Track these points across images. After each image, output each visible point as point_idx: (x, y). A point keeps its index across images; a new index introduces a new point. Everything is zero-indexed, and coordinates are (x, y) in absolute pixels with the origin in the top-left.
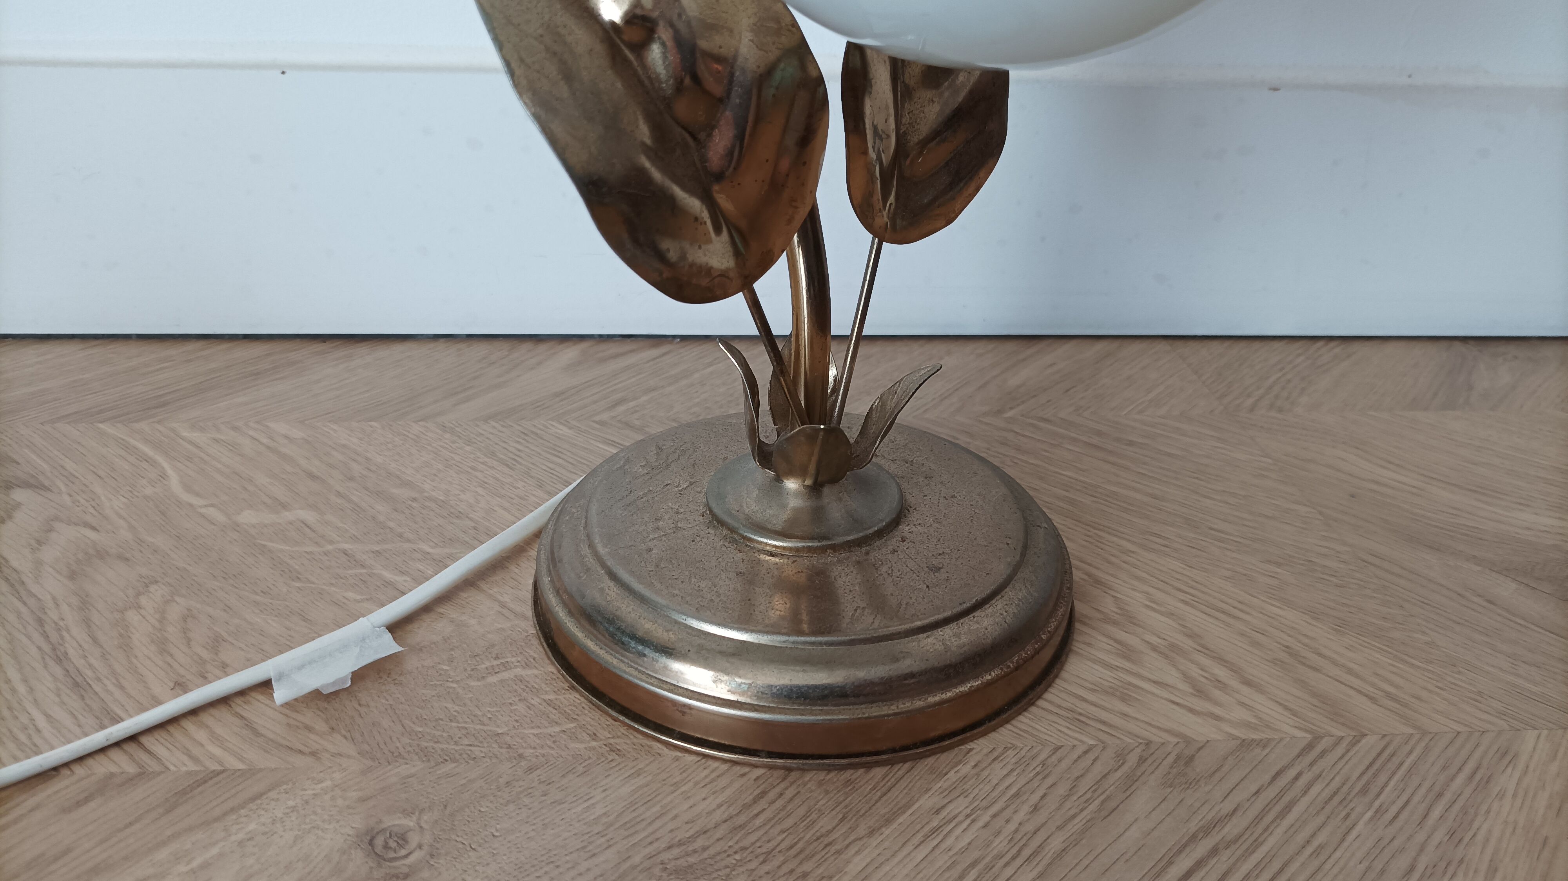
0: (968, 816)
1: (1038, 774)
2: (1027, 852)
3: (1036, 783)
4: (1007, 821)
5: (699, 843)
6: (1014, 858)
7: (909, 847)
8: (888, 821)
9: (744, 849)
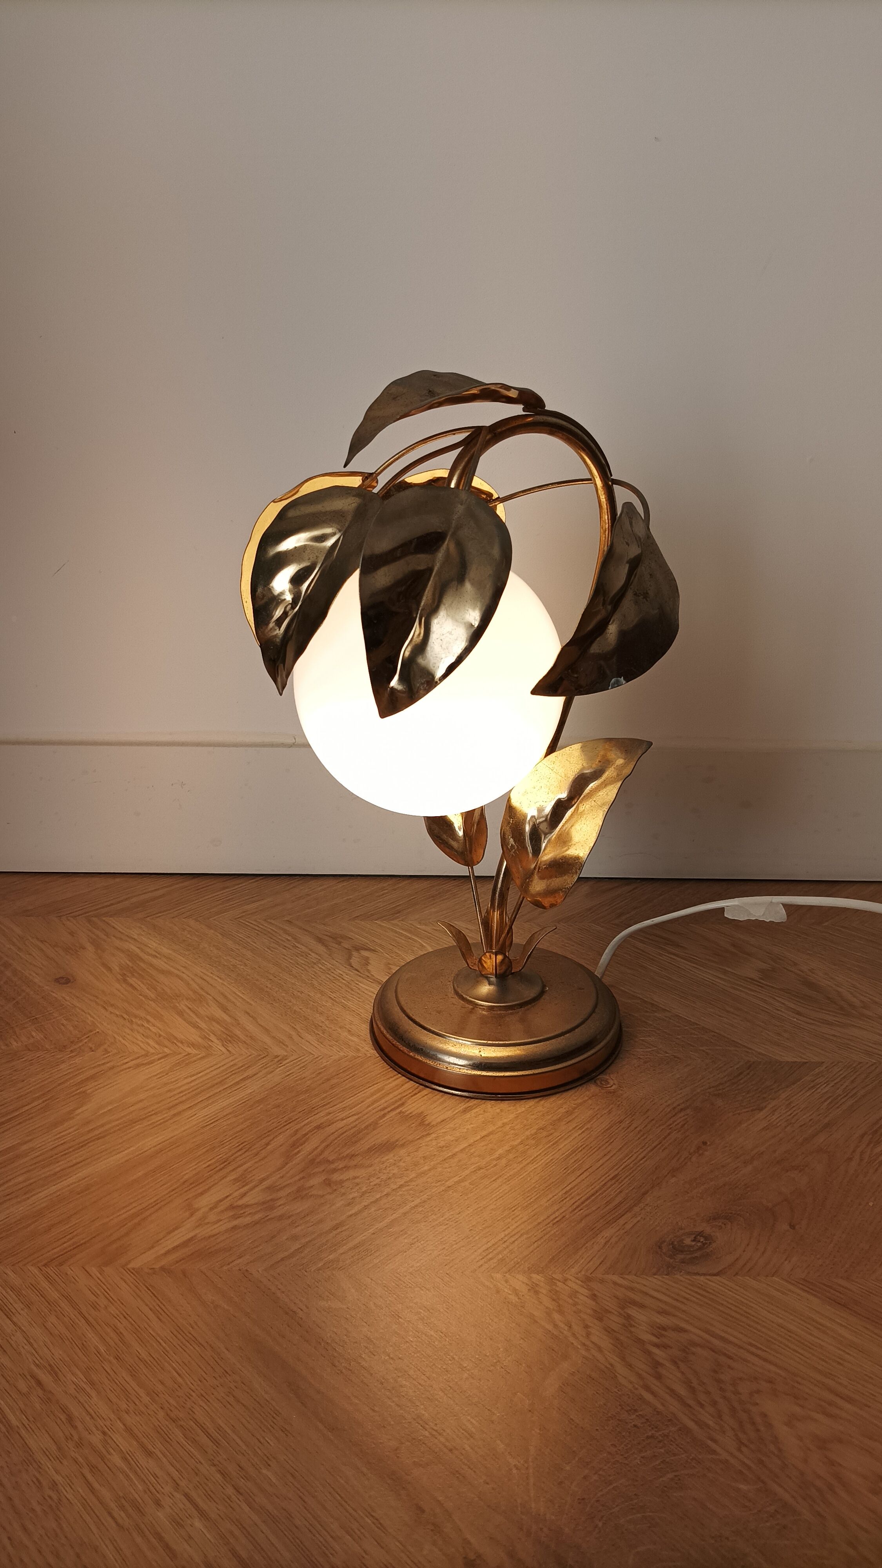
0: (825, 1083)
1: (852, 1071)
2: (850, 1095)
3: (852, 1073)
4: (842, 1085)
5: (721, 1087)
6: (845, 1096)
7: (803, 1091)
8: (794, 1084)
9: (739, 1089)
